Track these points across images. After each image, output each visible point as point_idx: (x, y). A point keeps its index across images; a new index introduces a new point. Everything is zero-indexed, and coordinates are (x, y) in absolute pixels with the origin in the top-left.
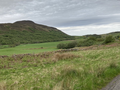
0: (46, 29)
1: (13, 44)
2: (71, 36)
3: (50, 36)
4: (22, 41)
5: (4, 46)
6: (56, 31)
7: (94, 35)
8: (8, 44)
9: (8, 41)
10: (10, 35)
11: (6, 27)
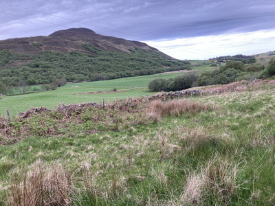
0: (122, 46)
1: (52, 83)
2: (181, 61)
3: (131, 63)
4: (69, 77)
5: (33, 87)
6: (145, 51)
7: (236, 56)
8: (40, 84)
9: (40, 75)
10: (43, 62)
11: (34, 45)
